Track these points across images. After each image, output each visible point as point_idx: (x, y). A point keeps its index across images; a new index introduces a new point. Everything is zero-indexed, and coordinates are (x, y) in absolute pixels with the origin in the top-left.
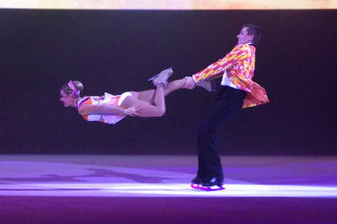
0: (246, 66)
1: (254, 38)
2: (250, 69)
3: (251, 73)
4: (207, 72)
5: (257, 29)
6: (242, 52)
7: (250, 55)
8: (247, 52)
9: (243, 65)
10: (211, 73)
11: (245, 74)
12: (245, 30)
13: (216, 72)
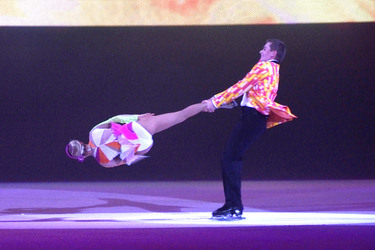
0: (266, 85)
1: (278, 55)
2: (271, 88)
3: (272, 92)
4: (228, 96)
5: (281, 44)
6: (262, 70)
7: (271, 73)
8: (267, 70)
9: (263, 84)
10: (232, 97)
11: (265, 94)
12: (268, 45)
13: (237, 96)
